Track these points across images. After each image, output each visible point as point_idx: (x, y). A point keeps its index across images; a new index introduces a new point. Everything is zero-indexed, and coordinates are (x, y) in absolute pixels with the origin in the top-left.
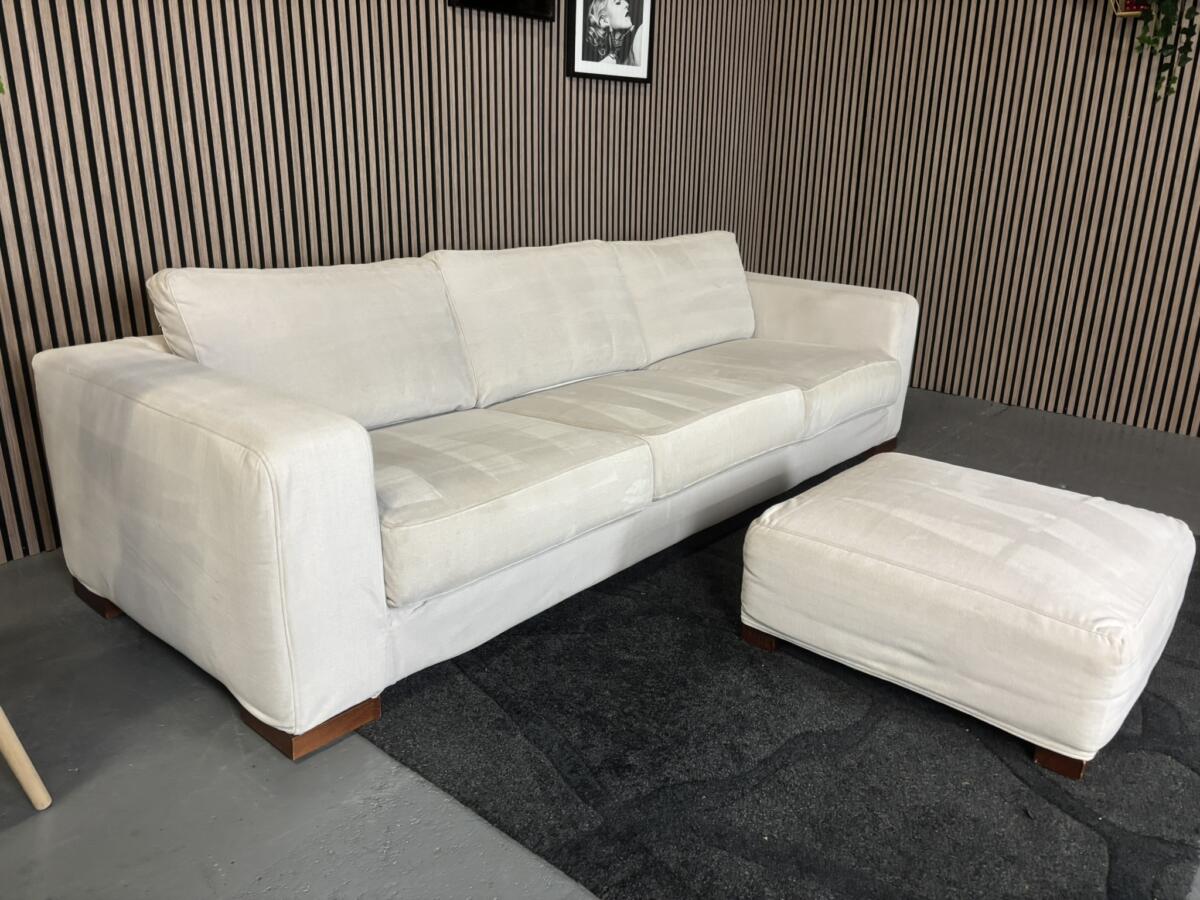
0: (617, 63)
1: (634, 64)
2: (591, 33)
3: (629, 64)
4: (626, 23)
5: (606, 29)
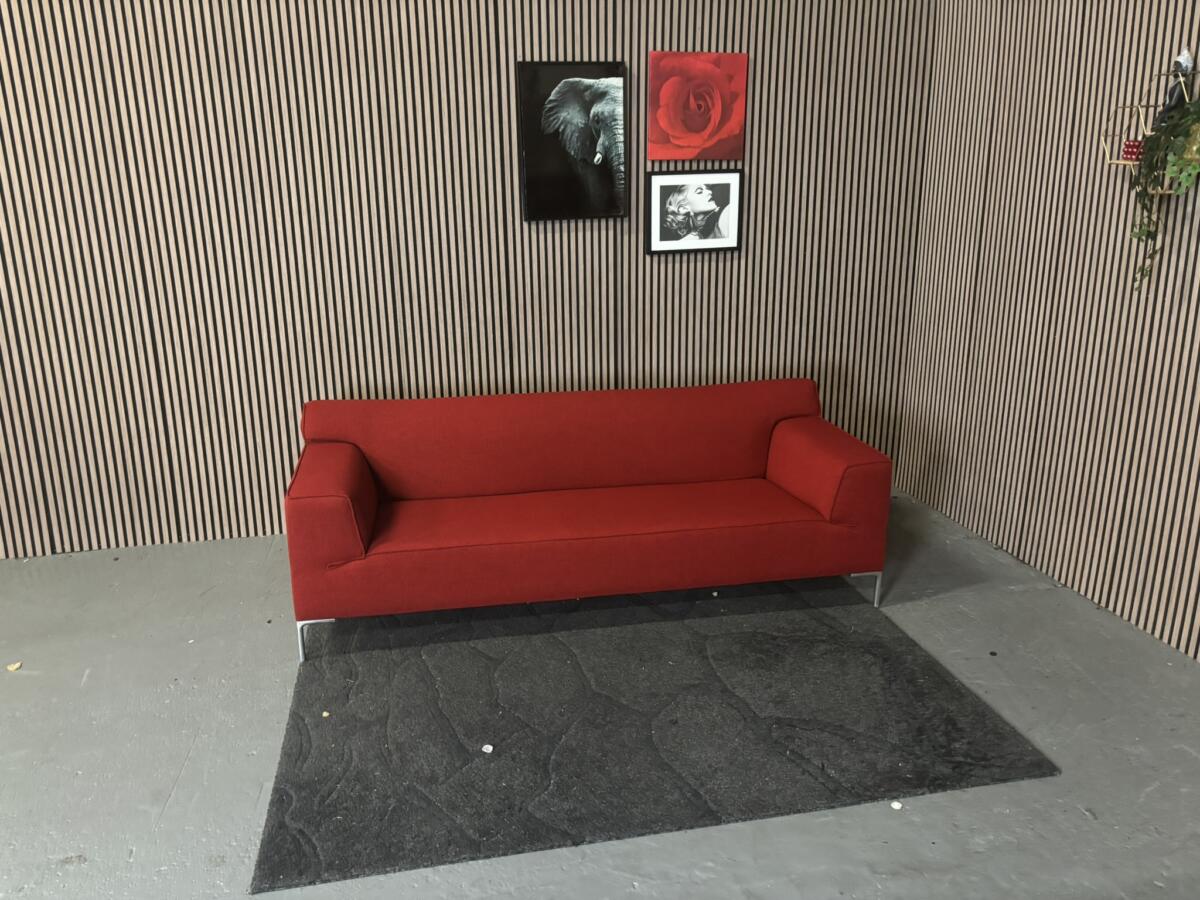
0: (701, 238)
1: (722, 237)
2: (669, 220)
3: (715, 237)
4: (712, 206)
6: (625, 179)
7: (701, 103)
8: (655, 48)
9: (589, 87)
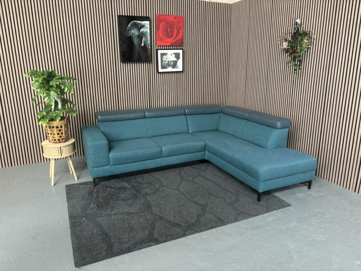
0: (172, 68)
2: (163, 63)
5: (168, 61)
6: (150, 51)
7: (171, 29)
8: (158, 13)
9: (139, 24)
